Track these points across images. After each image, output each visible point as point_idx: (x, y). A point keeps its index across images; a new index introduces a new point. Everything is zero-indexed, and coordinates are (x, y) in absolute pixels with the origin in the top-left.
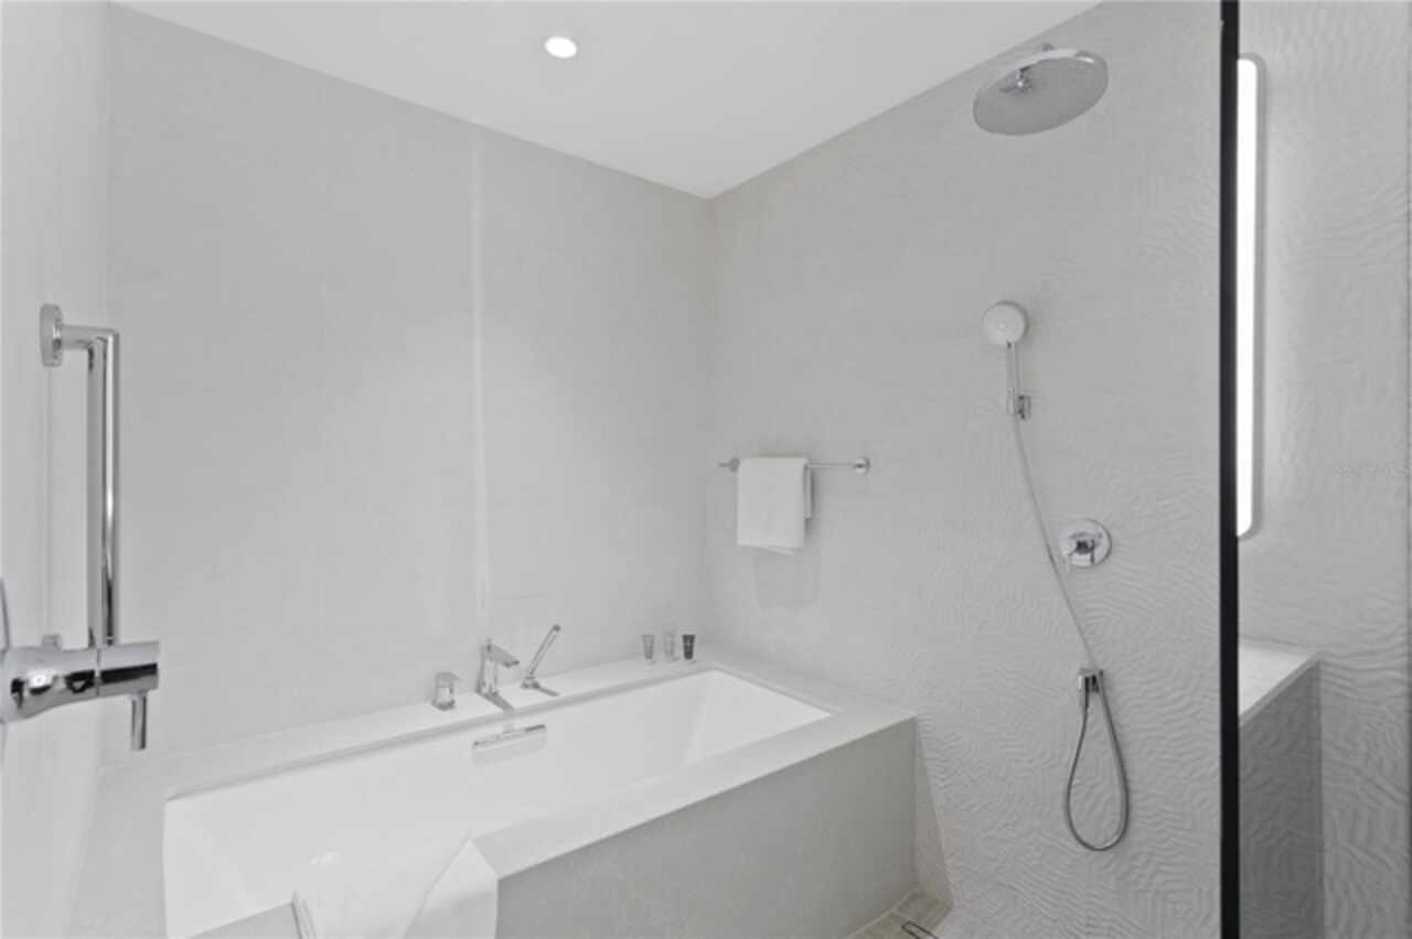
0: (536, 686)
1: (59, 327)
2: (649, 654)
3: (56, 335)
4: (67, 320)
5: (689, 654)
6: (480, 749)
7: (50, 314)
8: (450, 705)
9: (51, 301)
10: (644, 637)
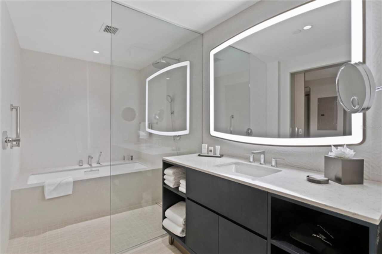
0: (99, 164)
1: (13, 106)
2: (124, 159)
3: (12, 107)
4: (14, 105)
5: (132, 159)
6: (85, 173)
7: (12, 105)
8: (82, 165)
9: (12, 103)
10: (123, 156)
